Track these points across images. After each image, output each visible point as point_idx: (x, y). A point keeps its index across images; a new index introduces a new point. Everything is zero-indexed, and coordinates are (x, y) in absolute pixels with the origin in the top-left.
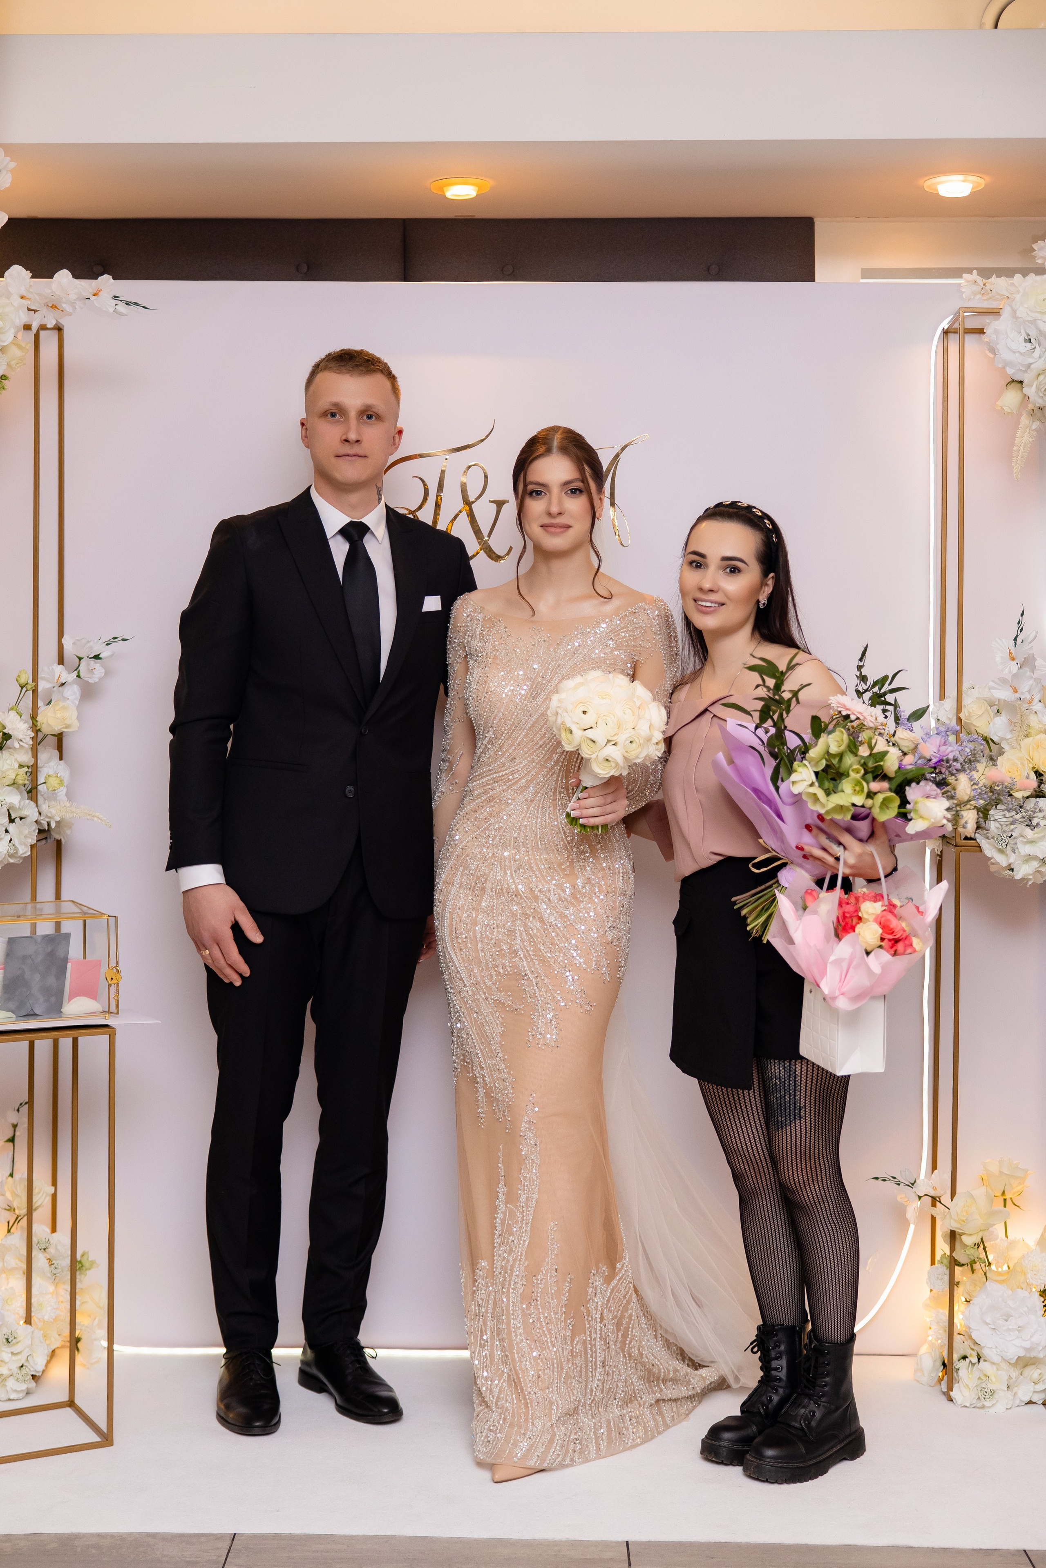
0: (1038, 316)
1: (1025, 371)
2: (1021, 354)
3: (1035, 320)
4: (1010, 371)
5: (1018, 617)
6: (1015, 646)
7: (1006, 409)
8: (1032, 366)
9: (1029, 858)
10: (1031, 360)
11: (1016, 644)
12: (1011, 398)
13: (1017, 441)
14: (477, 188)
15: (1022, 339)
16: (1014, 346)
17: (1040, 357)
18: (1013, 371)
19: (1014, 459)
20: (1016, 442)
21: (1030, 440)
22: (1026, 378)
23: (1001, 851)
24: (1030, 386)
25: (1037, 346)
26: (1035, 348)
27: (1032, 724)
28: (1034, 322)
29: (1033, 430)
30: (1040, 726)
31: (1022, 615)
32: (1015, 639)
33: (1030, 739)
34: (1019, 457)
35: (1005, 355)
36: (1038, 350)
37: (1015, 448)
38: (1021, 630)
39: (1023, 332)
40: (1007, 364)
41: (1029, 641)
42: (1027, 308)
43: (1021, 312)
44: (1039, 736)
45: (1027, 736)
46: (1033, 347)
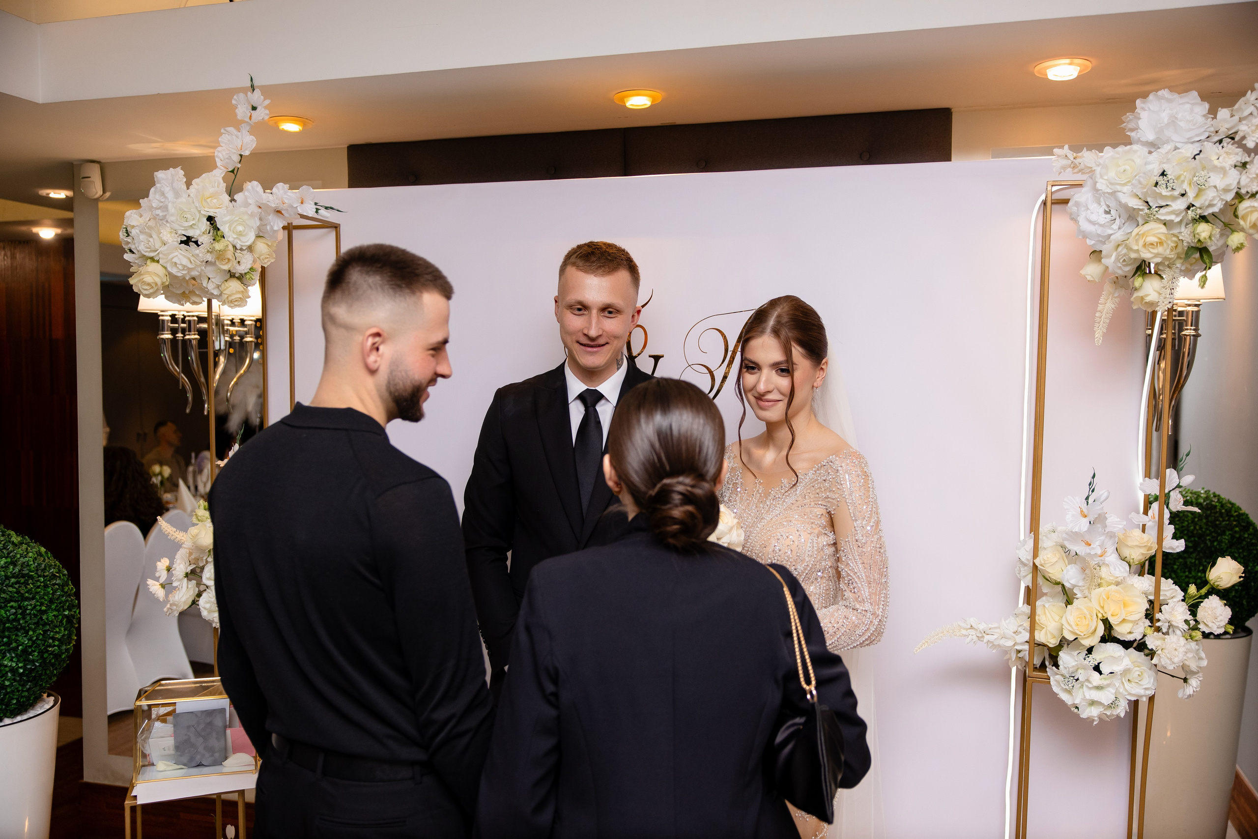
0: (1119, 188)
1: (1104, 243)
2: (1101, 225)
3: (1115, 192)
4: (1090, 242)
5: (1089, 479)
6: (1087, 504)
7: (1089, 278)
8: (1112, 237)
9: (1093, 703)
10: (1110, 232)
11: (1088, 503)
12: (1092, 271)
13: (1100, 307)
14: (651, 99)
15: (1101, 211)
16: (1094, 217)
17: (1119, 228)
18: (1093, 242)
19: (1097, 325)
20: (1099, 309)
21: (1113, 306)
22: (1106, 248)
23: (1069, 692)
24: (1109, 256)
25: (1118, 218)
26: (1115, 219)
27: (1103, 576)
28: (1113, 194)
29: (1115, 297)
30: (1111, 578)
31: (1094, 477)
32: (1087, 498)
33: (1102, 589)
34: (1101, 322)
35: (1085, 226)
36: (1118, 221)
37: (1098, 314)
38: (1093, 491)
39: (1103, 203)
40: (1085, 236)
41: (1102, 499)
42: (1107, 180)
43: (1101, 185)
44: (1109, 587)
45: (1099, 585)
46: (1113, 218)
